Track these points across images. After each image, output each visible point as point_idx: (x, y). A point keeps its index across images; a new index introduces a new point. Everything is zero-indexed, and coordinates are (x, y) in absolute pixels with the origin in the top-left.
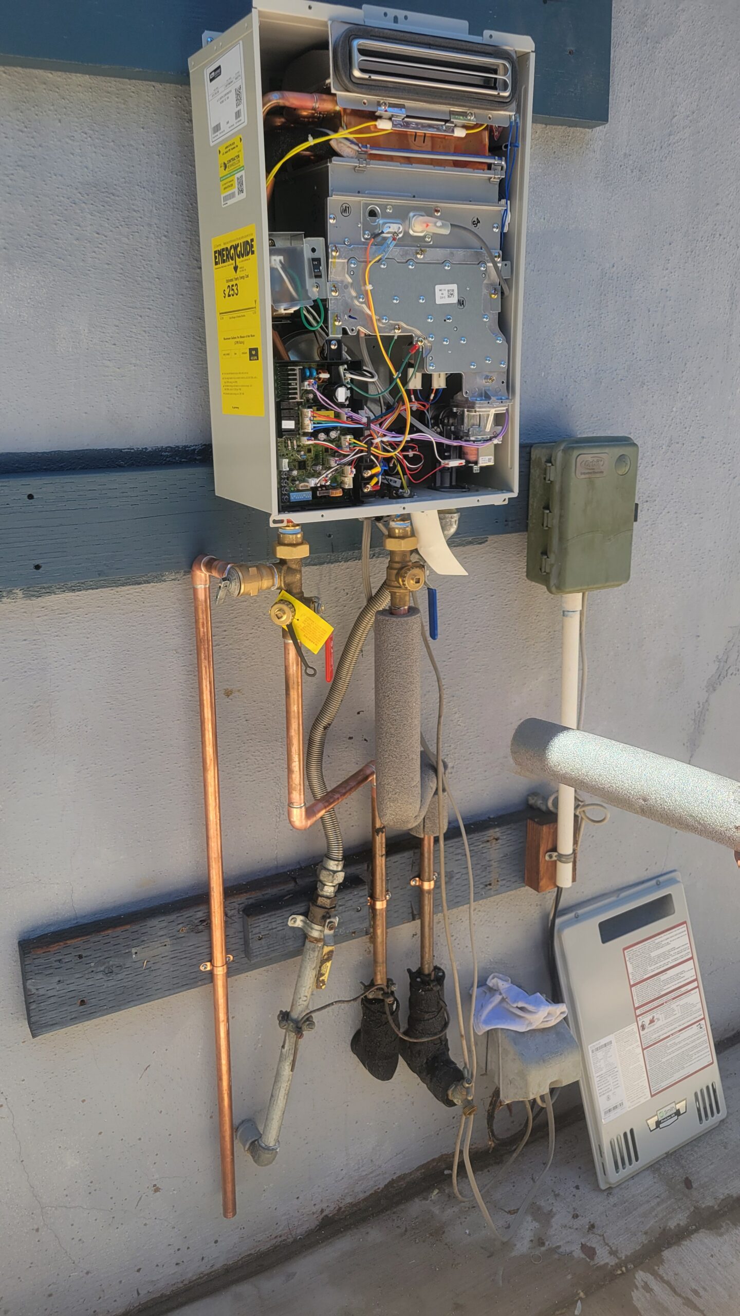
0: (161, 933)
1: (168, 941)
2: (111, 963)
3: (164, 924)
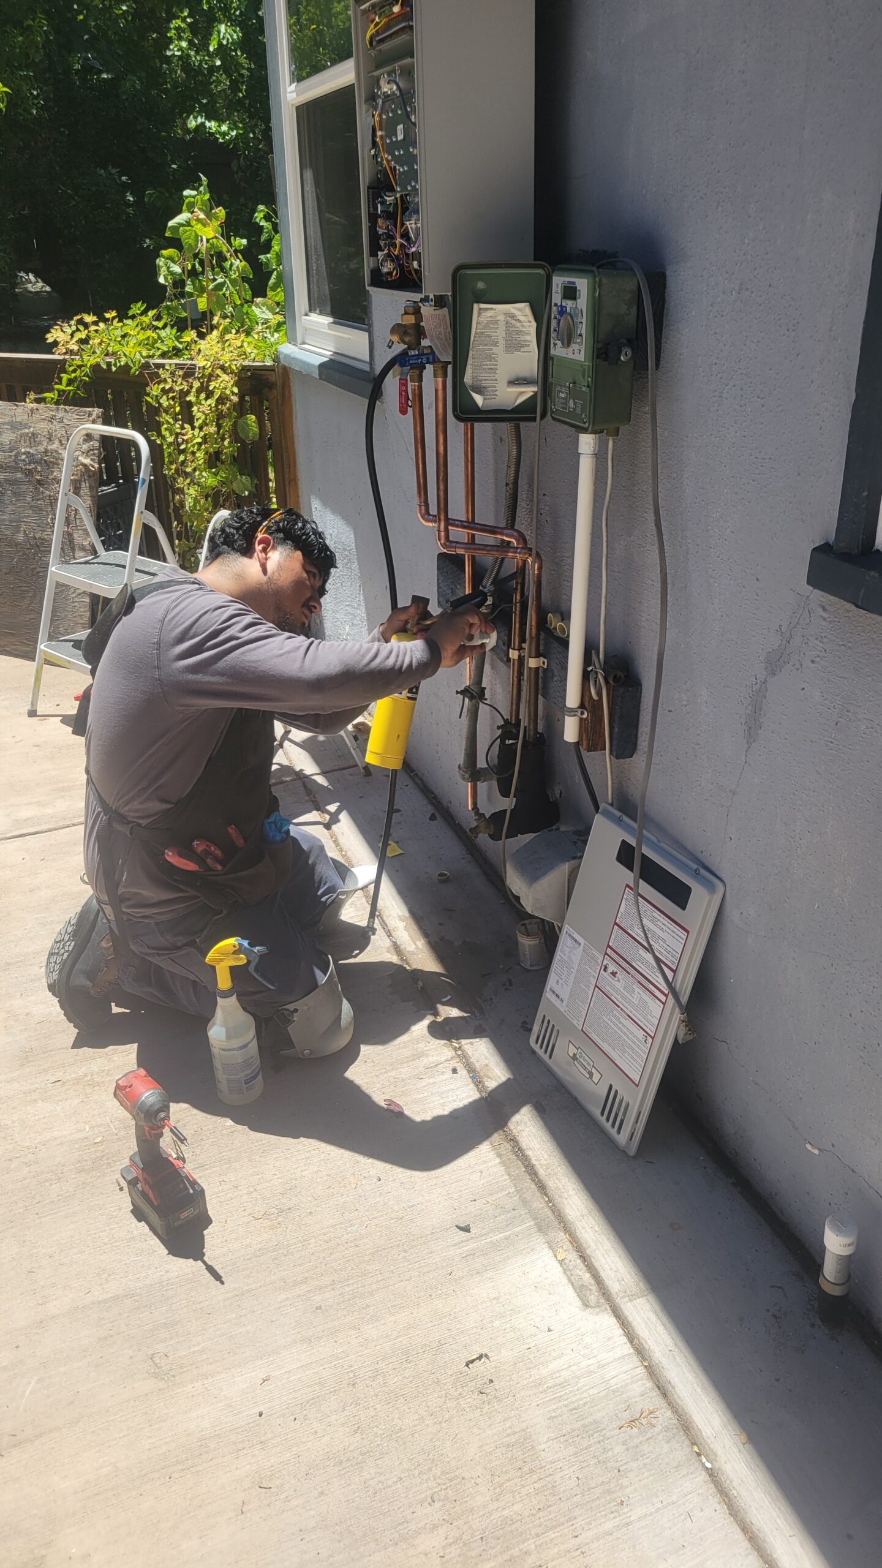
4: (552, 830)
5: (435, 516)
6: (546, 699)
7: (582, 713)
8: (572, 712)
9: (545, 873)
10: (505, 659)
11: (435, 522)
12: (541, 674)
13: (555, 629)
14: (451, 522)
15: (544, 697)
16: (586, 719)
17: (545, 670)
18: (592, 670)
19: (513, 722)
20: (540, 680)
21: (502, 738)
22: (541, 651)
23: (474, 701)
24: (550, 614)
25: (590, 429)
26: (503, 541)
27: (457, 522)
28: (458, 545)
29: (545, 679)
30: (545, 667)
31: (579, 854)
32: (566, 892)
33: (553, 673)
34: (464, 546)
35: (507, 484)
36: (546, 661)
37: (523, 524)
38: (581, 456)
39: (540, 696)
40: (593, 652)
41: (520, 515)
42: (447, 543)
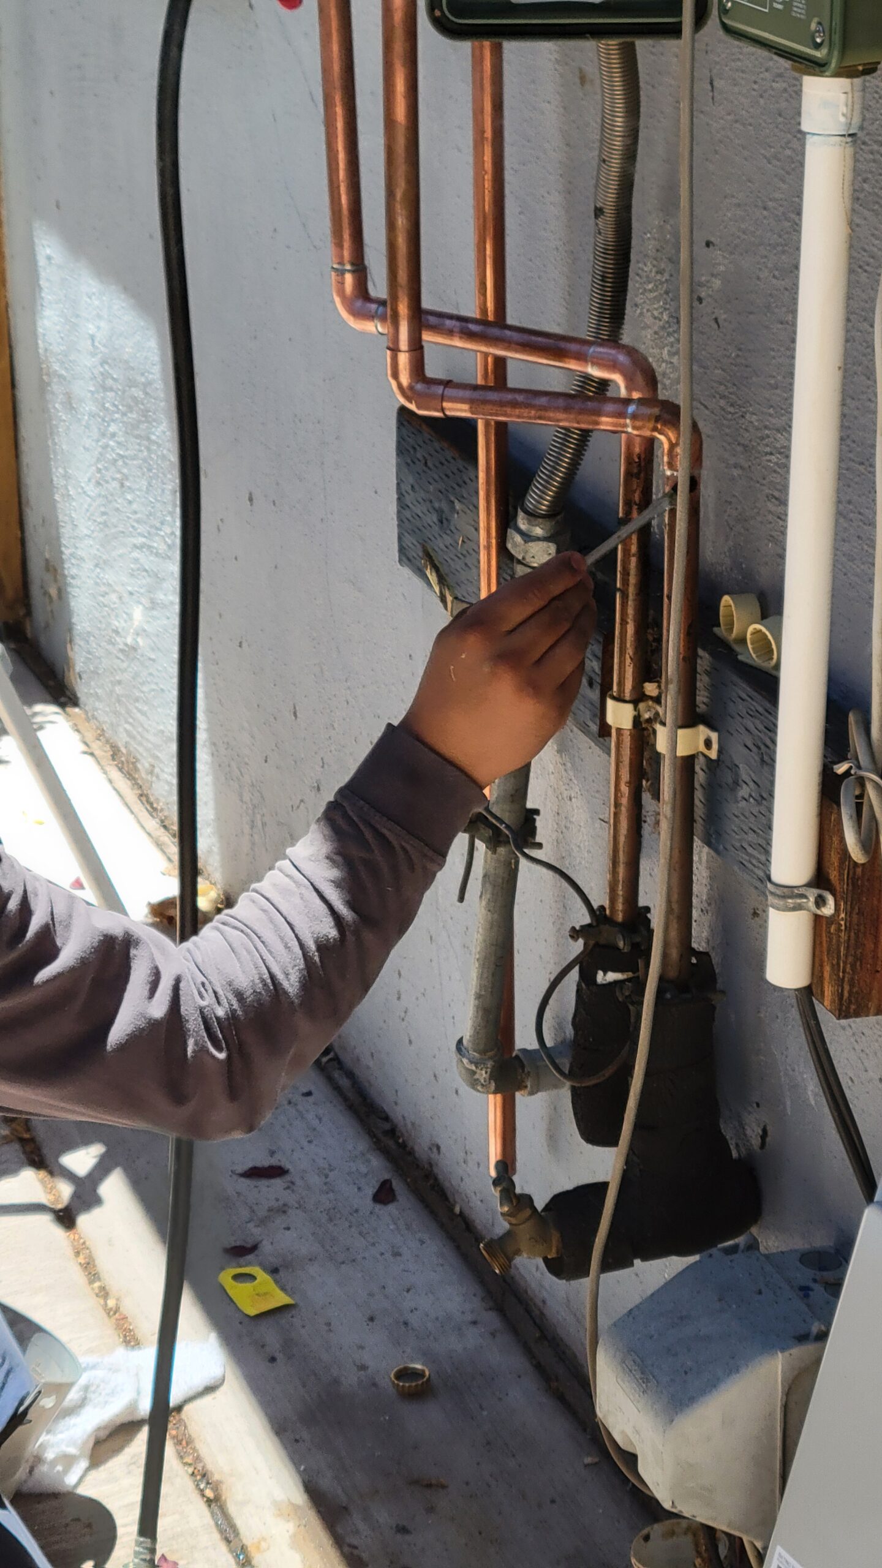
4: (734, 1249)
5: (382, 303)
6: (716, 851)
7: (820, 902)
8: (789, 895)
9: (712, 1385)
10: (594, 728)
11: (383, 319)
12: (700, 777)
13: (742, 641)
14: (432, 320)
15: (709, 844)
16: (830, 920)
17: (712, 766)
18: (847, 773)
19: (620, 917)
20: (699, 795)
21: (587, 965)
22: (702, 708)
23: (502, 850)
24: (726, 599)
25: (833, 65)
26: (587, 378)
27: (449, 323)
28: (449, 392)
29: (713, 789)
30: (713, 754)
31: (816, 1327)
32: (779, 1443)
33: (737, 775)
34: (468, 394)
35: (599, 212)
36: (714, 736)
37: (647, 327)
38: (810, 142)
39: (697, 843)
40: (852, 718)
41: (639, 300)
42: (419, 387)
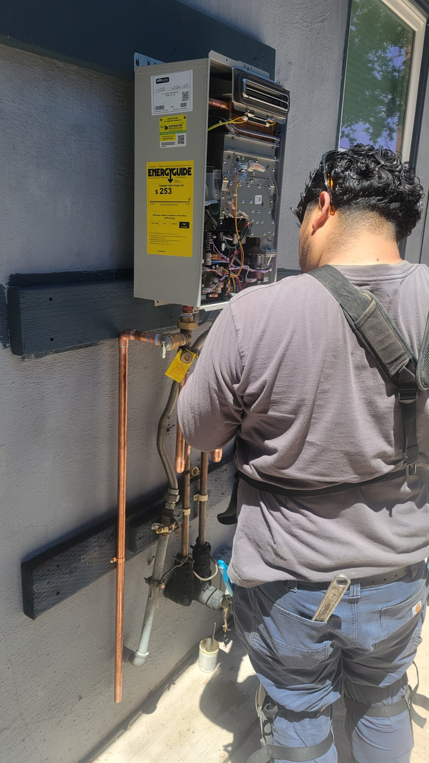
0: (94, 545)
1: (97, 549)
2: (72, 567)
3: (96, 539)
